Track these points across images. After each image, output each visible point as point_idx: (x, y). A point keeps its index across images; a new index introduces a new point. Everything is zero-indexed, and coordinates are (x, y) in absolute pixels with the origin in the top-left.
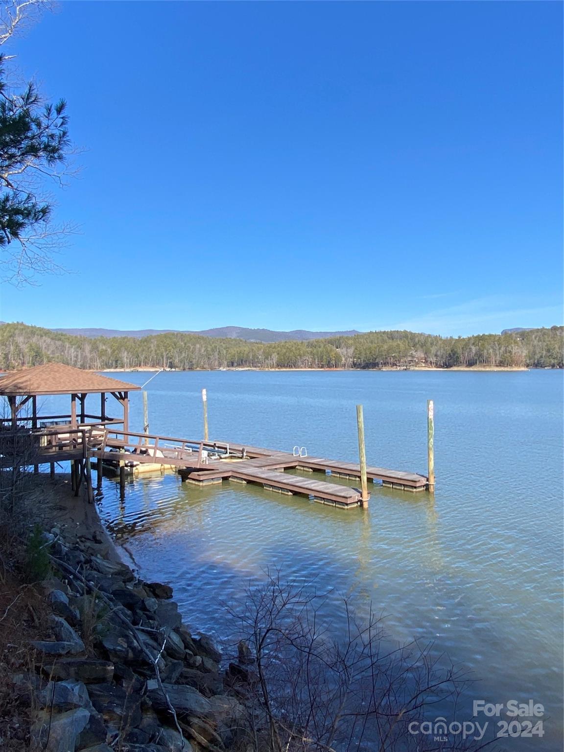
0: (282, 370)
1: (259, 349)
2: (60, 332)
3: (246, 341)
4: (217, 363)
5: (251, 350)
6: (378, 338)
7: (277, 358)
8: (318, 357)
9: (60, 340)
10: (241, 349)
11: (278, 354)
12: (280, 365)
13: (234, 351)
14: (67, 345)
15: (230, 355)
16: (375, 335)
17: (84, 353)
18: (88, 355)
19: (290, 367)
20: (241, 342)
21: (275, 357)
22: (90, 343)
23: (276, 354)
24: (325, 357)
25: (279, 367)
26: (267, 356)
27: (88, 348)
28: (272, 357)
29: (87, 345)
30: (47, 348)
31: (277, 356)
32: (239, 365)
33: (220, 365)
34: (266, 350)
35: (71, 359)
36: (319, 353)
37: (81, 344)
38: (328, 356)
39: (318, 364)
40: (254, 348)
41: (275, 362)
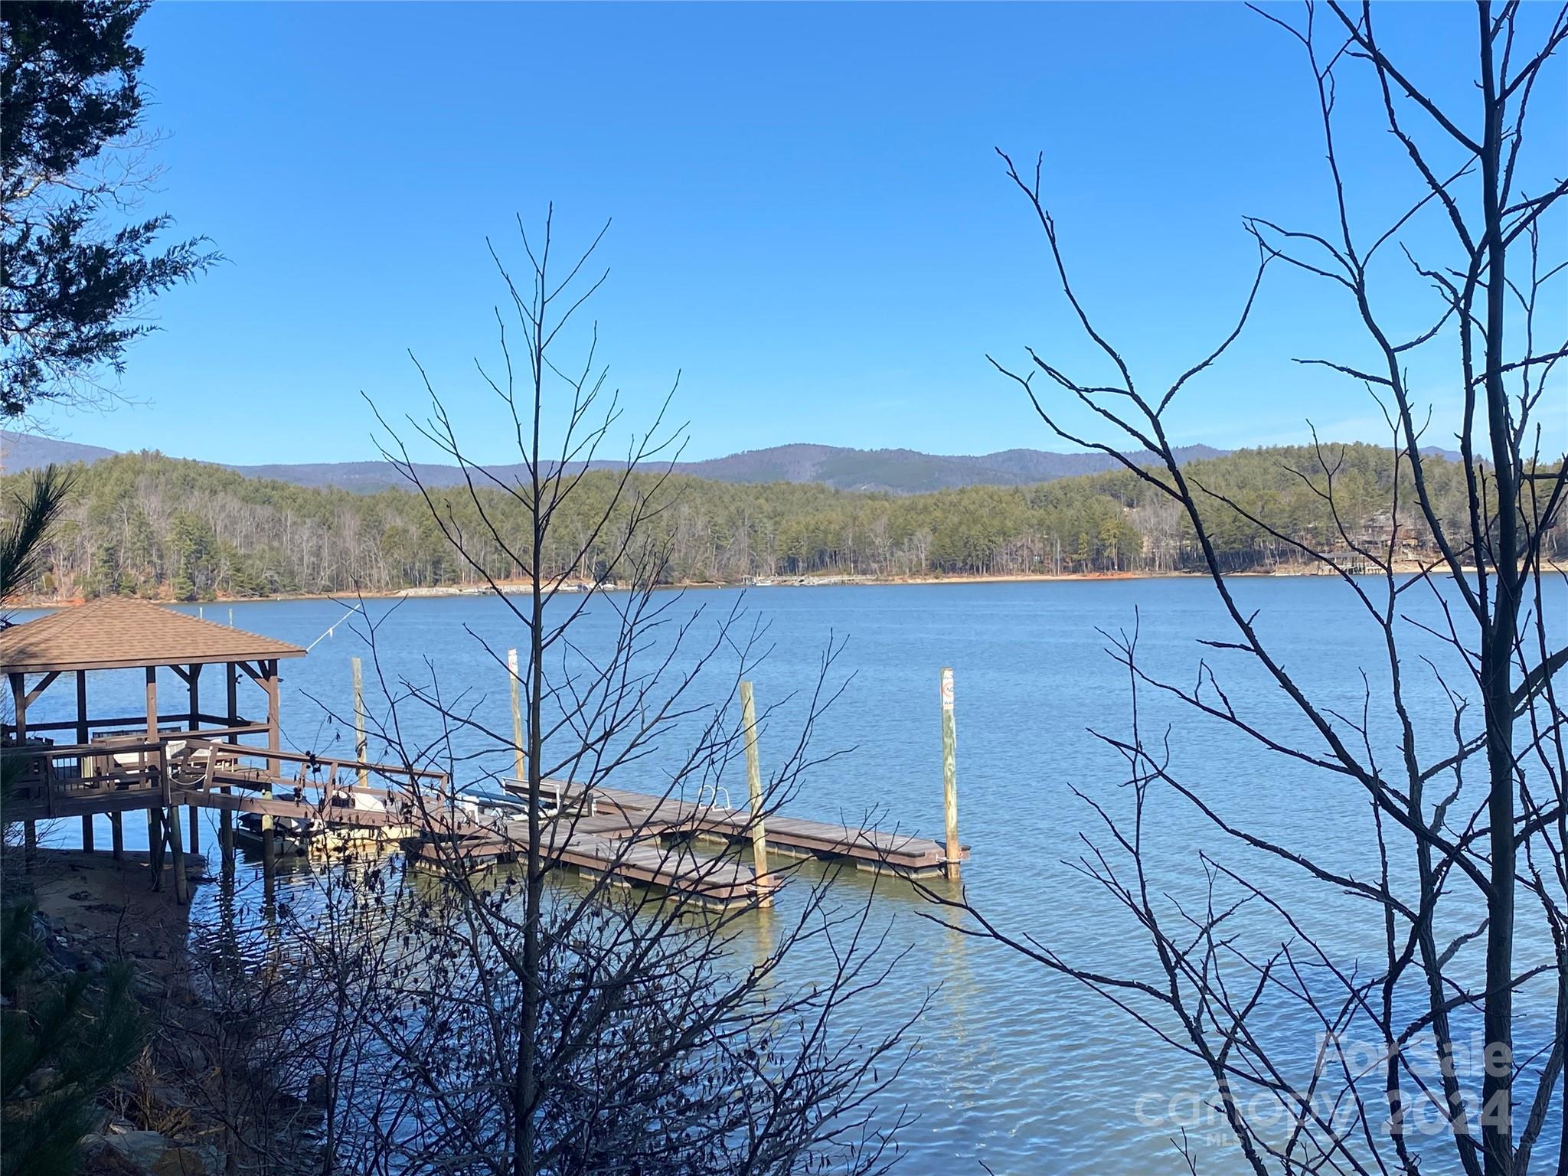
0: (946, 580)
1: (875, 517)
2: (266, 479)
3: (837, 492)
4: (744, 563)
5: (850, 521)
6: (1266, 471)
7: (932, 544)
8: (1062, 540)
9: (267, 501)
10: (820, 516)
11: (934, 530)
12: (940, 565)
13: (797, 522)
14: (290, 516)
15: (783, 538)
16: (1256, 461)
17: (340, 542)
18: (351, 544)
19: (973, 569)
20: (822, 496)
21: (924, 543)
22: (358, 511)
23: (927, 530)
24: (1083, 536)
25: (939, 570)
26: (899, 537)
27: (351, 524)
28: (916, 541)
29: (348, 516)
30: (231, 527)
31: (930, 538)
32: (812, 568)
33: (755, 568)
34: (896, 517)
35: (301, 559)
36: (1068, 526)
37: (332, 513)
38: (1093, 532)
39: (1063, 560)
40: (861, 514)
41: (923, 556)
